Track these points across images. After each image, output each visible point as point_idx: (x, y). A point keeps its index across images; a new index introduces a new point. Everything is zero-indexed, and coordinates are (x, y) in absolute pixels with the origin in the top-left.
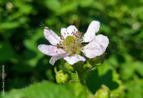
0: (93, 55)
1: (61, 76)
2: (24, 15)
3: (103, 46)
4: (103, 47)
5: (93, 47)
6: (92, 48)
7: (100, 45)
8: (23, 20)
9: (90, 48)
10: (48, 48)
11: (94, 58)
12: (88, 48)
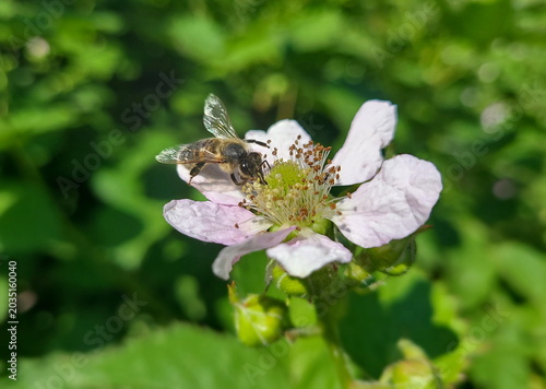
0: (377, 233)
1: (254, 319)
2: (93, 81)
3: (420, 202)
4: (419, 205)
5: (376, 203)
6: (374, 208)
7: (406, 196)
8: (88, 100)
9: (364, 209)
10: (200, 211)
11: (384, 245)
12: (355, 209)
